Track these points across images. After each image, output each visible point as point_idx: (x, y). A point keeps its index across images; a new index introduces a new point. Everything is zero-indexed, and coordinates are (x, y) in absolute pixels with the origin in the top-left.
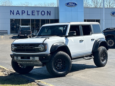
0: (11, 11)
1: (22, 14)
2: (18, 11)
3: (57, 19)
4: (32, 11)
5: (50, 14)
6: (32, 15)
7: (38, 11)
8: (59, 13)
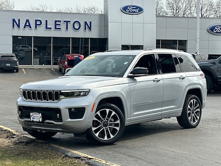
0: (14, 20)
1: (36, 28)
2: (28, 21)
3: (103, 37)
4: (56, 21)
5: (90, 28)
6: (56, 28)
7: (67, 22)
8: (107, 26)
